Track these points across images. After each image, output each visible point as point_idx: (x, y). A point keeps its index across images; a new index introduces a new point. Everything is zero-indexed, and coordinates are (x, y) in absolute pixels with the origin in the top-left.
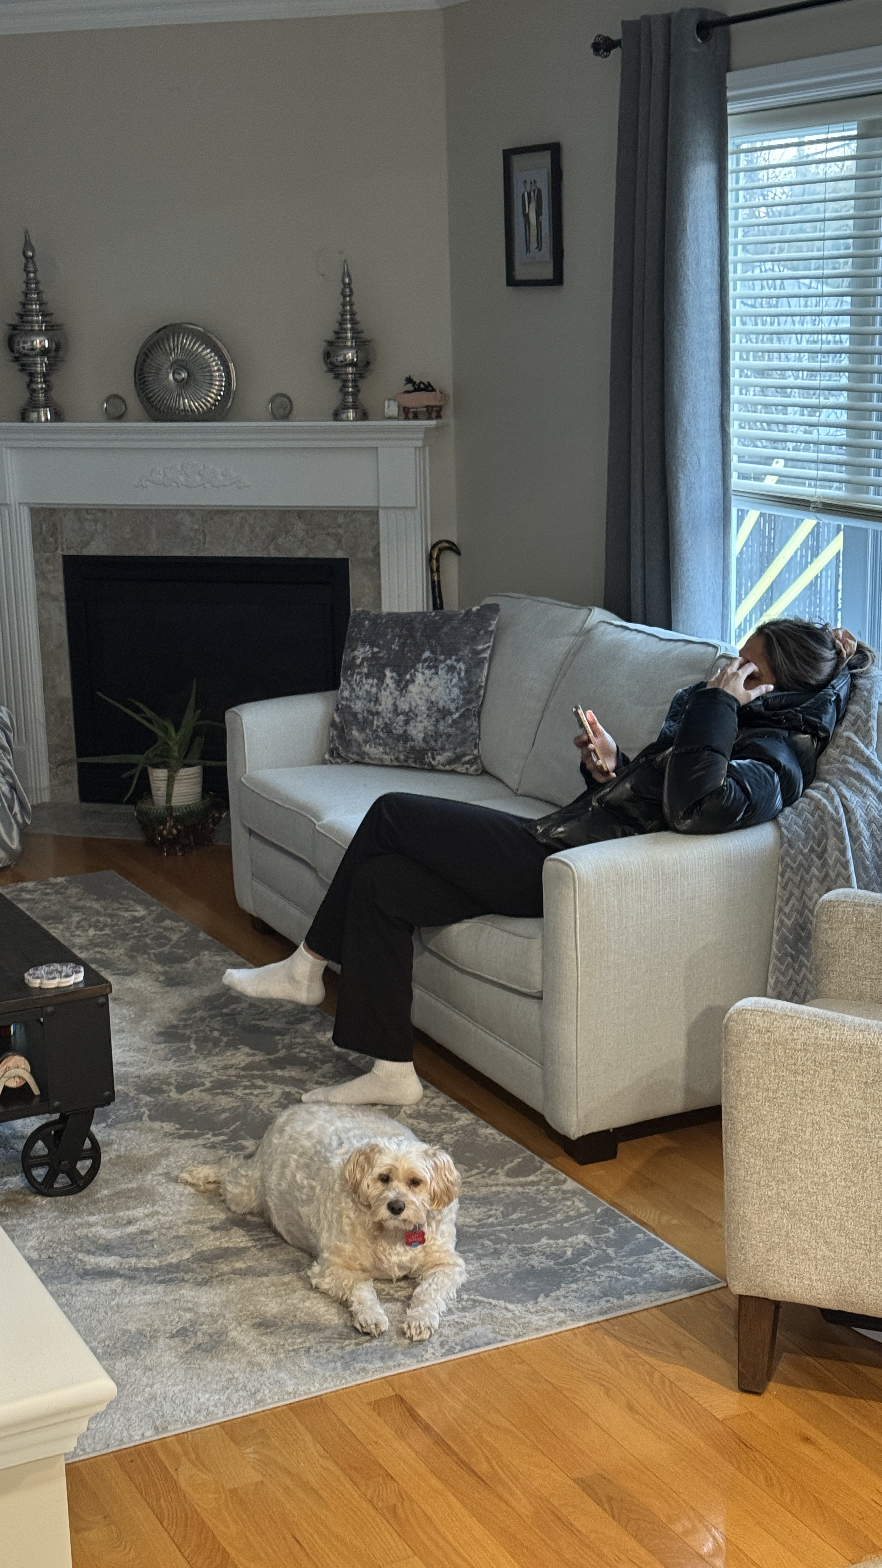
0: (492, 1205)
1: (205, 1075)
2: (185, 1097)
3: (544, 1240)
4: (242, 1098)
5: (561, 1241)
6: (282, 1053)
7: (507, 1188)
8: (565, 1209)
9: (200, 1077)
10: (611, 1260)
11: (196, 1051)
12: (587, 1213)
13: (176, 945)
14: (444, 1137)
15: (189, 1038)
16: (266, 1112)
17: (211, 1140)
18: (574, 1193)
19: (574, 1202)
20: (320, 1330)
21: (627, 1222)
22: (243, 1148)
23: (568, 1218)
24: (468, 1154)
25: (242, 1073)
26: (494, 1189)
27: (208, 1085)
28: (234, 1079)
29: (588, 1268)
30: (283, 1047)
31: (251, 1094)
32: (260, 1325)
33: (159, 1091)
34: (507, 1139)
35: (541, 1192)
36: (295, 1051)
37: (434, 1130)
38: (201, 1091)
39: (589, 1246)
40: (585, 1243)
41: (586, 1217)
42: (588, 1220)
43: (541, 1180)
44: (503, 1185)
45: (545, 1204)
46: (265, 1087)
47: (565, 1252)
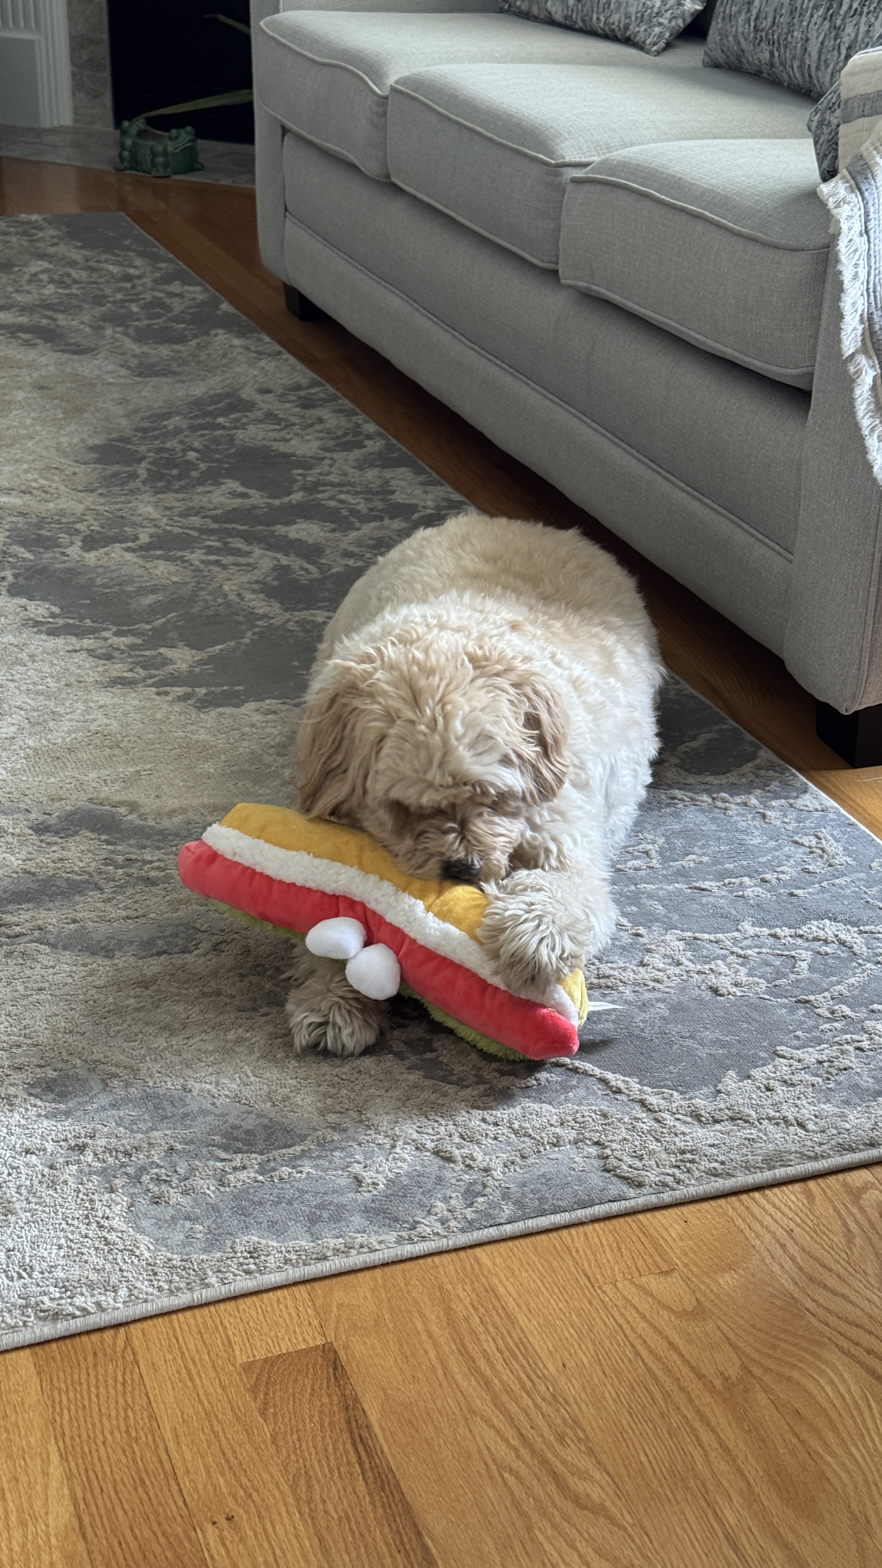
1: (145, 523)
2: (91, 557)
3: (747, 928)
5: (785, 932)
6: (297, 497)
8: (800, 854)
9: (134, 524)
11: (144, 483)
12: (848, 870)
13: (177, 319)
15: (143, 458)
17: (110, 641)
18: (822, 819)
19: (820, 840)
28: (196, 534)
33: (51, 543)
36: (320, 496)
39: (850, 951)
40: (841, 943)
41: (846, 879)
47: (793, 963)
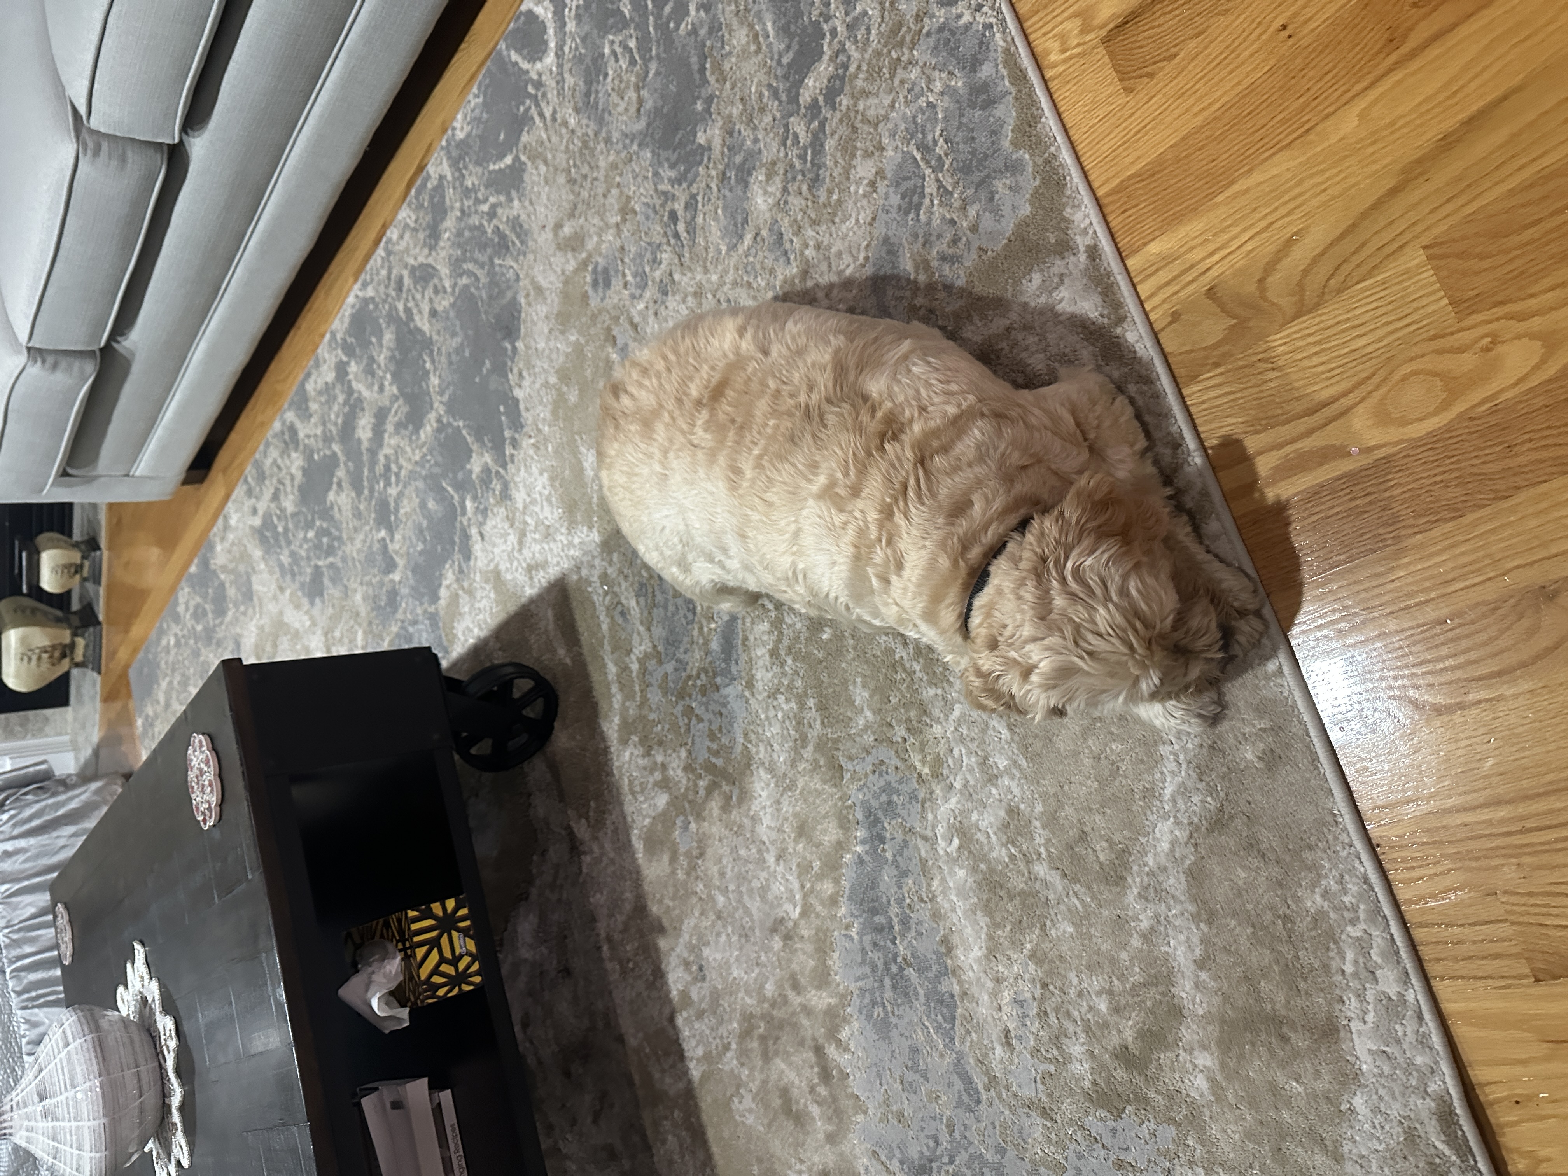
1: (369, 539)
4: (404, 486)
7: (567, 48)
9: (371, 546)
11: (336, 556)
13: (205, 596)
15: (316, 566)
16: (426, 448)
17: (472, 516)
22: (486, 469)
24: (501, 137)
25: (366, 492)
26: (568, 66)
27: (383, 533)
28: (374, 500)
30: (330, 448)
33: (392, 595)
36: (334, 432)
37: (457, 205)
38: (392, 540)
44: (560, 56)
46: (388, 458)
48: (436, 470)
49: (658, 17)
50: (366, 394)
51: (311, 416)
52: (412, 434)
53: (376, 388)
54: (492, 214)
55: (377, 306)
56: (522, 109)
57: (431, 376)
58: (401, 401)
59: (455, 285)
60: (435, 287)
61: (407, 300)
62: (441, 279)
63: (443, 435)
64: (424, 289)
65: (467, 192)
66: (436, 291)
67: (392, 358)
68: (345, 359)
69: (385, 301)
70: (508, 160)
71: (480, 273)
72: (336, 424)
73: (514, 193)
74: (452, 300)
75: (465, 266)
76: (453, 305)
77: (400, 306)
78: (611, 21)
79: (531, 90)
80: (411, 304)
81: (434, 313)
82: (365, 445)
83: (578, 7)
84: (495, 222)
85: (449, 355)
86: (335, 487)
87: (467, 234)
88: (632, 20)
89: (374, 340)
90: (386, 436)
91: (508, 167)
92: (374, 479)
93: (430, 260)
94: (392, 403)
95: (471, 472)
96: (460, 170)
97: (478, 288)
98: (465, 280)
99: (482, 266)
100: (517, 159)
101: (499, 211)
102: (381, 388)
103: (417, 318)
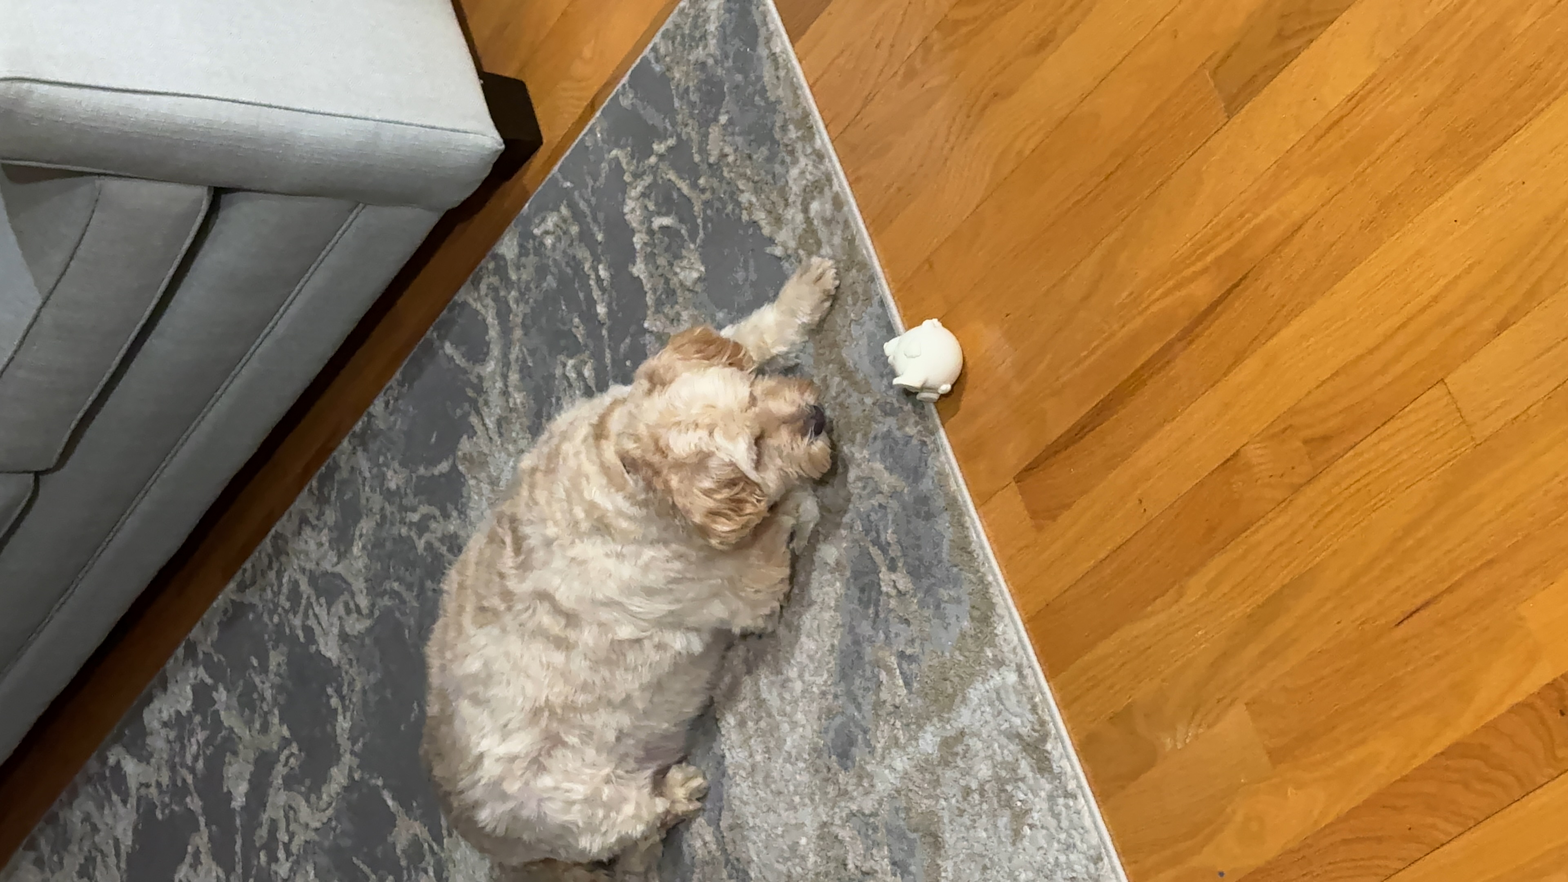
0: (553, 376)
3: (639, 269)
4: (297, 862)
5: (638, 240)
6: (194, 803)
7: (512, 357)
8: (563, 244)
10: (682, 146)
12: (572, 206)
14: (393, 486)
16: (330, 812)
18: (526, 236)
19: (547, 233)
20: (857, 642)
21: (592, 131)
22: (416, 843)
23: (585, 237)
24: (433, 440)
25: (239, 869)
26: (514, 377)
29: (702, 181)
30: (182, 802)
31: (287, 847)
32: (844, 756)
34: (398, 375)
35: (522, 294)
37: (376, 508)
39: (649, 187)
40: (643, 195)
41: (582, 205)
42: (588, 201)
43: (496, 299)
44: (506, 364)
45: (550, 282)
46: (273, 822)
47: (663, 228)
48: (346, 843)
49: (614, 350)
50: (240, 729)
51: (151, 755)
52: (310, 790)
53: (257, 725)
54: (422, 527)
55: (259, 617)
56: (459, 412)
57: (340, 718)
58: (295, 748)
59: (373, 605)
60: (346, 605)
61: (306, 616)
62: (353, 595)
63: (355, 796)
64: (329, 605)
65: (389, 495)
66: (348, 611)
67: (279, 689)
68: (209, 681)
69: (271, 613)
70: (444, 467)
71: (407, 596)
72: (192, 770)
73: (450, 506)
74: (368, 623)
75: (387, 585)
76: (369, 630)
77: (297, 622)
78: (563, 343)
79: (470, 393)
80: (312, 622)
81: (344, 637)
82: (238, 802)
83: (525, 315)
84: (427, 536)
85: (364, 692)
86: (188, 859)
87: (389, 545)
88: (586, 346)
89: (255, 662)
90: (272, 791)
91: (442, 475)
92: (250, 850)
93: (339, 569)
94: (281, 749)
95: (394, 846)
96: (379, 466)
97: (404, 614)
98: (386, 601)
99: (410, 587)
100: (454, 467)
101: (433, 525)
102: (265, 728)
103: (321, 641)
